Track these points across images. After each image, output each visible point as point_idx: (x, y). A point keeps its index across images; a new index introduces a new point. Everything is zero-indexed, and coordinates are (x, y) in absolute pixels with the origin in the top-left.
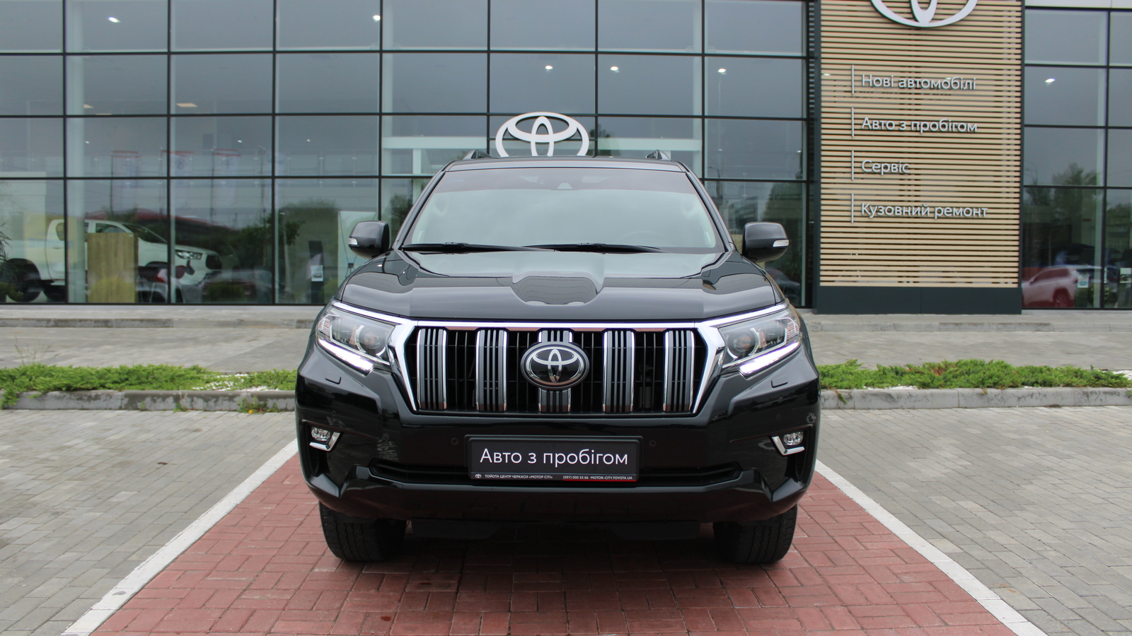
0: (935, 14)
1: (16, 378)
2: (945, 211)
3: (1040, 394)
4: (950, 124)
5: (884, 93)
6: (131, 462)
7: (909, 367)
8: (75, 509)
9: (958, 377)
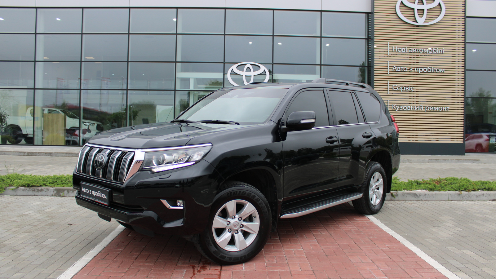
0: (426, 20)
1: (4, 180)
2: (430, 108)
3: (487, 194)
4: (432, 69)
5: (402, 55)
6: (55, 223)
7: (423, 180)
8: (25, 248)
9: (447, 186)
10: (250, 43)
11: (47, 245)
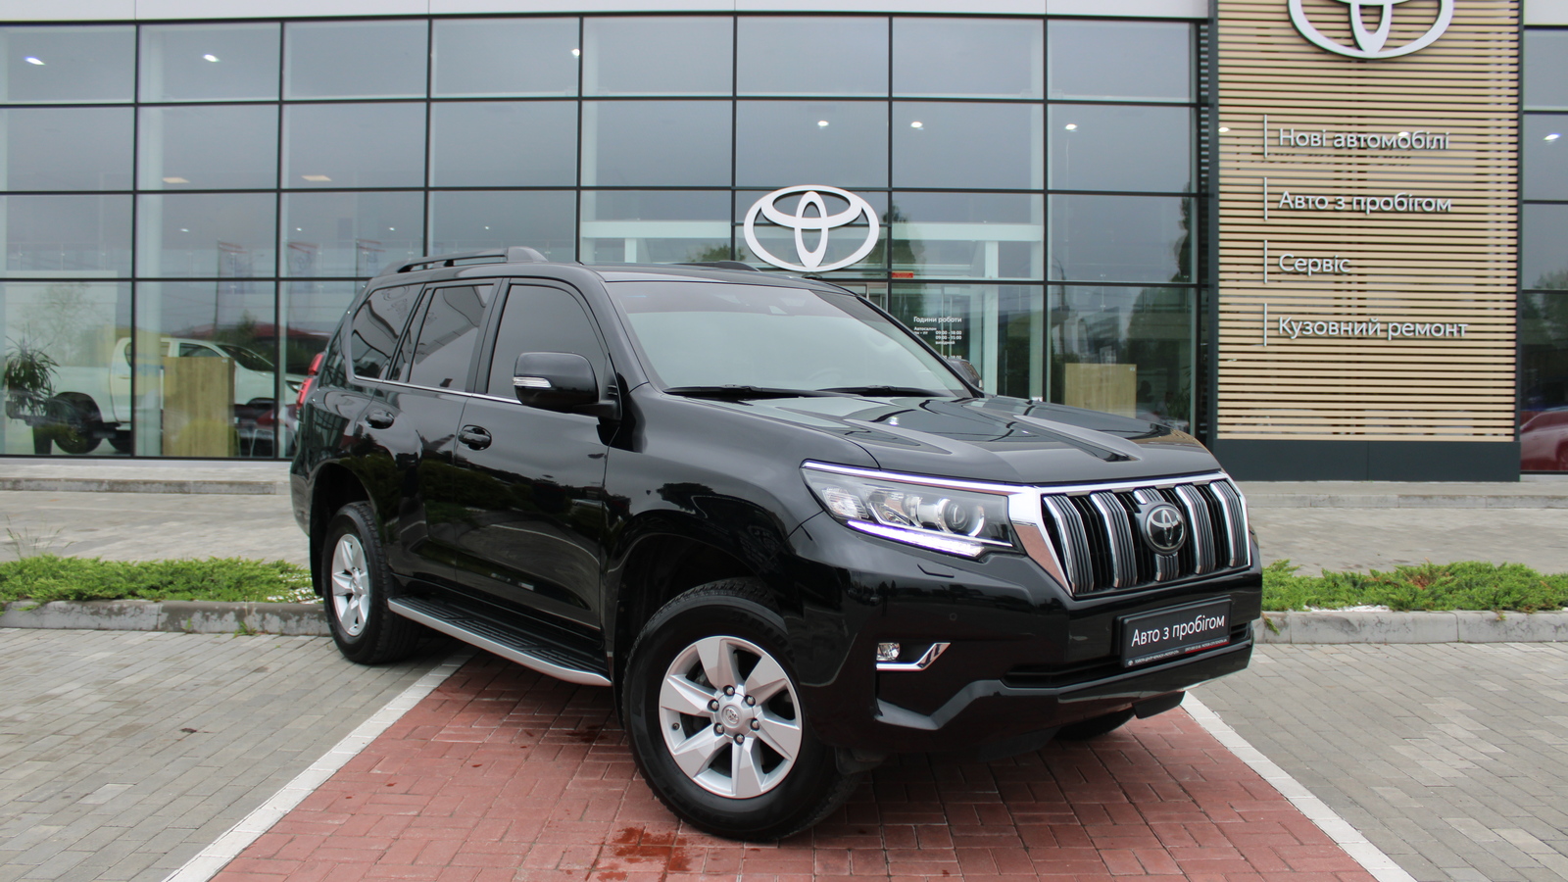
0: (1388, 39)
1: (6, 579)
2: (1404, 329)
4: (1411, 200)
5: (1310, 155)
6: (140, 728)
7: (1374, 574)
8: (20, 819)
9: (1455, 591)
10: (823, 124)
11: (95, 807)
